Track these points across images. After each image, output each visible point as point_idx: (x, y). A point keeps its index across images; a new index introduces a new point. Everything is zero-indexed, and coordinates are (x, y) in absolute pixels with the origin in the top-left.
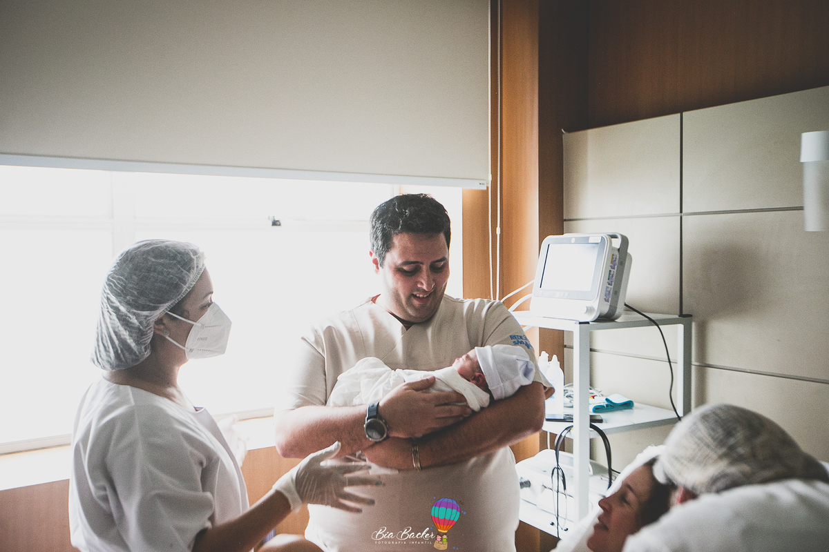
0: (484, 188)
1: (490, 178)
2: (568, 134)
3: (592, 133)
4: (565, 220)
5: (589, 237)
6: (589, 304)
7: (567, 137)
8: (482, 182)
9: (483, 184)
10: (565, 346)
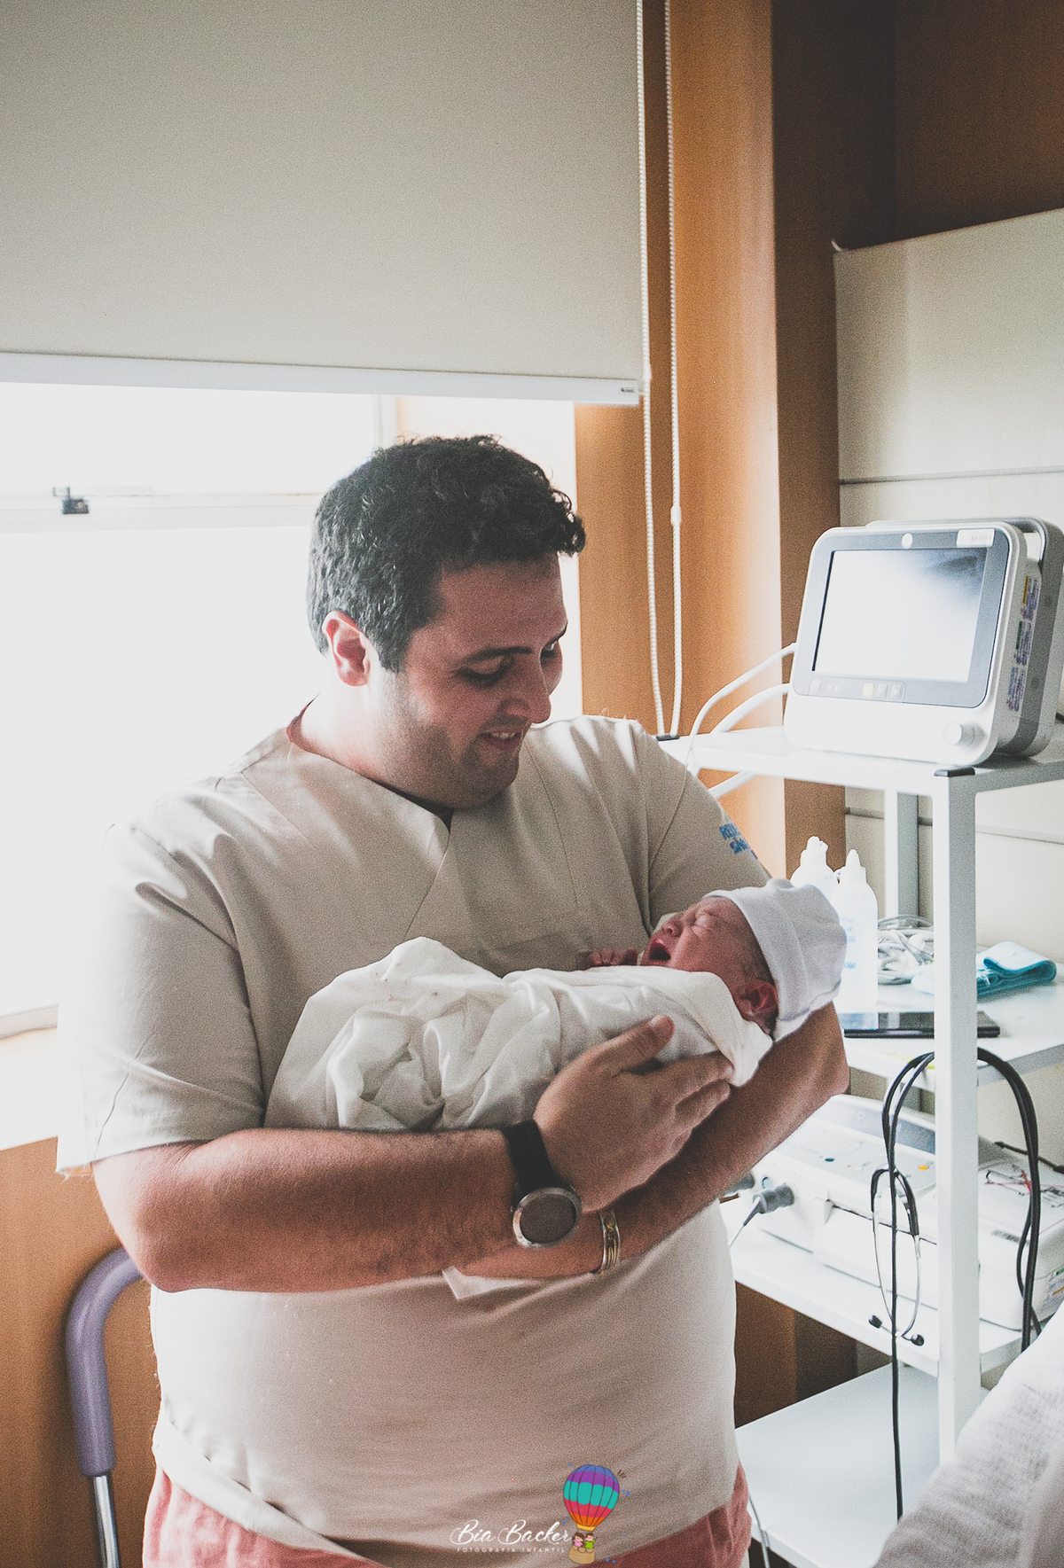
0: (633, 401)
1: (647, 376)
2: (848, 254)
3: (916, 250)
4: (844, 483)
5: (956, 533)
6: (968, 717)
7: (846, 261)
8: (626, 385)
9: (631, 391)
10: (848, 812)
